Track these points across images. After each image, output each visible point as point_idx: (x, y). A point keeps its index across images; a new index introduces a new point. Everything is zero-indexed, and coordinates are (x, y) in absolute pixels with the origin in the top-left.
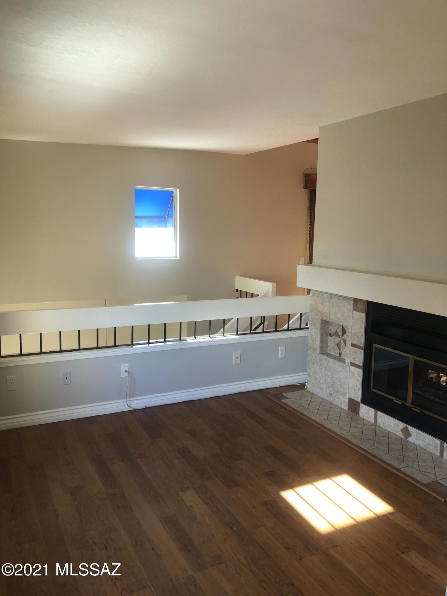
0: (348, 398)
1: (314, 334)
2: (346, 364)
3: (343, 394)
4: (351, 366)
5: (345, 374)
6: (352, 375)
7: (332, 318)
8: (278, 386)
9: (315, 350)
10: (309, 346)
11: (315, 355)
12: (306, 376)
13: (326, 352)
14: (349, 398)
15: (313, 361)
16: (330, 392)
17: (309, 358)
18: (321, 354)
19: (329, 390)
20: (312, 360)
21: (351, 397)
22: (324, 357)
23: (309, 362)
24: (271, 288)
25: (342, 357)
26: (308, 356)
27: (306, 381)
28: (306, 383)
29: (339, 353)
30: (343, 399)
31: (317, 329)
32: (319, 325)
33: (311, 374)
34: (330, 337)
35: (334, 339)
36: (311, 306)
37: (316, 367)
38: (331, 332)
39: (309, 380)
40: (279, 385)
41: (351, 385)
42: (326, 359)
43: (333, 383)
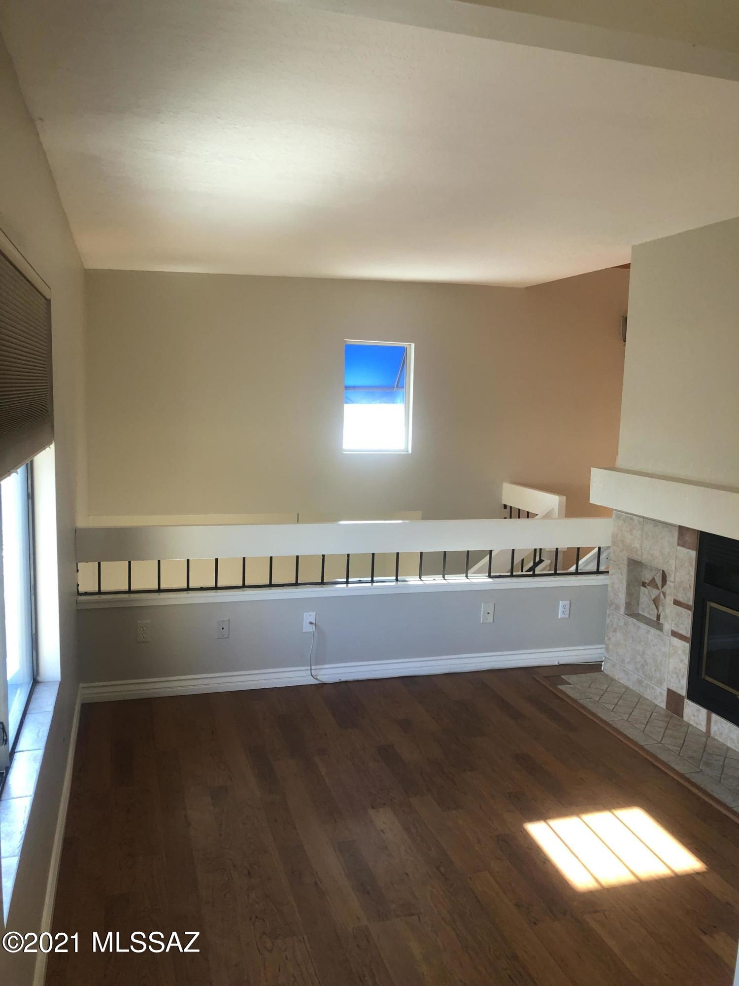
0: (666, 689)
1: (616, 581)
2: (665, 633)
3: (660, 682)
4: (672, 637)
5: (663, 649)
6: (673, 651)
7: (645, 558)
8: (556, 663)
9: (617, 608)
10: (609, 602)
11: (618, 617)
12: (603, 651)
13: (635, 612)
14: (668, 690)
15: (614, 626)
16: (640, 678)
17: (608, 621)
18: (626, 614)
19: (638, 674)
20: (613, 624)
21: (670, 688)
22: (631, 620)
23: (608, 627)
24: (557, 504)
25: (662, 620)
26: (607, 618)
27: (604, 658)
28: (602, 662)
29: (656, 615)
30: (658, 690)
31: (622, 574)
32: (624, 567)
33: (611, 647)
34: (643, 588)
35: (648, 592)
36: (613, 537)
37: (619, 636)
38: (645, 579)
39: (607, 656)
40: (558, 663)
41: (671, 667)
42: (635, 624)
43: (644, 664)
